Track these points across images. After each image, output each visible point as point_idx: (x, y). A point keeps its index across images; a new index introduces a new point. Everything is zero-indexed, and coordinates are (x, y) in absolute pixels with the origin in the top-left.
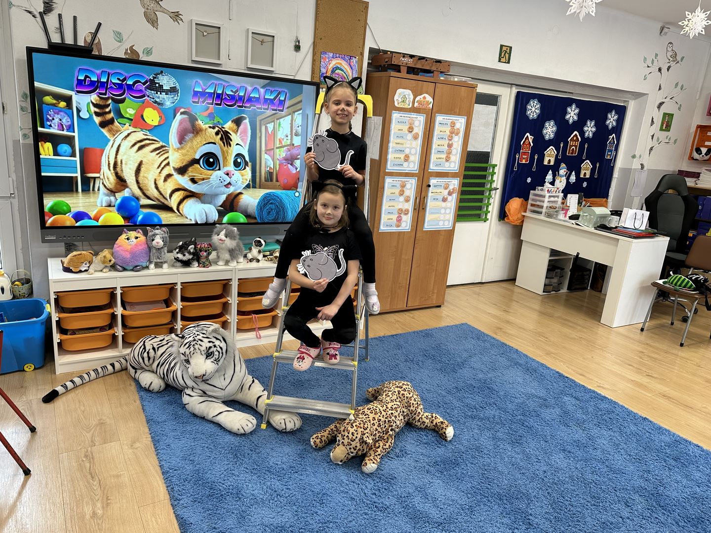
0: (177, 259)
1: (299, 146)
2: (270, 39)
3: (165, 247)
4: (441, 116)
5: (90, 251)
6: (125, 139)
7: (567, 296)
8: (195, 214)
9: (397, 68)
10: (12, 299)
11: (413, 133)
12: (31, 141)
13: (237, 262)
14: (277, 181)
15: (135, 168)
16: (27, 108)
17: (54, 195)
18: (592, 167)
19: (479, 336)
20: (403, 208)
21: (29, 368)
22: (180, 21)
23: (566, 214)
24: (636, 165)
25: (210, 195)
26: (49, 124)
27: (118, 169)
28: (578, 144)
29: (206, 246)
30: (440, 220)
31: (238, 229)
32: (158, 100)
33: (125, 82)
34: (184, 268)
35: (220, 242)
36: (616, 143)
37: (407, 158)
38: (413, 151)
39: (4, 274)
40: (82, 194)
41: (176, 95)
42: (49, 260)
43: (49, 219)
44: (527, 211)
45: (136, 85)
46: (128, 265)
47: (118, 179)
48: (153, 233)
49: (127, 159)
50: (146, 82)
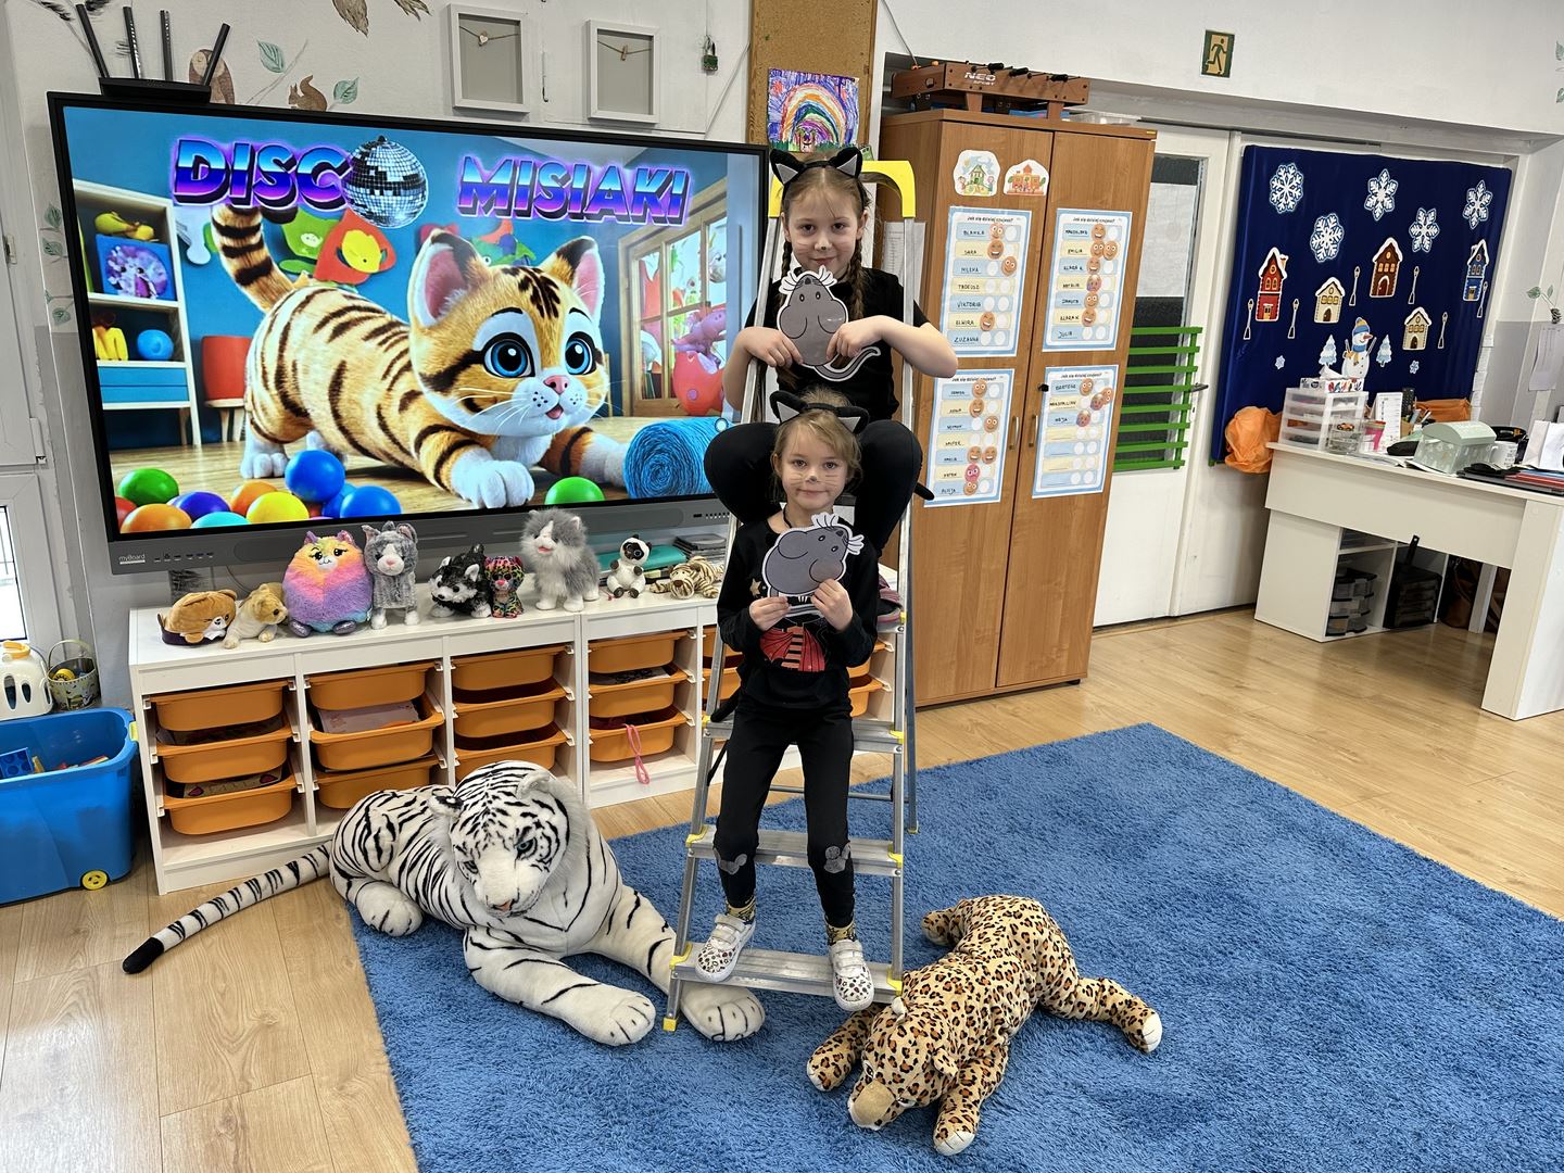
0: (439, 600)
1: (723, 305)
2: (644, 44)
3: (410, 571)
4: (1069, 212)
5: (227, 591)
6: (300, 311)
7: (1383, 641)
8: (479, 487)
9: (957, 99)
10: (50, 713)
11: (1002, 258)
12: (72, 326)
13: (585, 600)
14: (673, 395)
15: (327, 382)
16: (60, 247)
17: (137, 457)
18: (1430, 323)
19: (1189, 757)
20: (981, 446)
21: (94, 880)
22: (420, 12)
23: (1376, 442)
24: (1540, 313)
25: (512, 437)
26: (114, 282)
27: (288, 386)
28: (1395, 268)
29: (508, 564)
30: (1073, 472)
31: (583, 519)
32: (375, 210)
33: (294, 168)
35: (542, 552)
36: (1487, 261)
37: (988, 323)
38: (1003, 304)
39: (28, 653)
40: (204, 451)
41: (420, 196)
42: (133, 615)
43: (127, 515)
44: (1280, 438)
45: (319, 176)
46: (320, 620)
47: (288, 411)
48: (378, 539)
49: (308, 358)
50: (344, 167)
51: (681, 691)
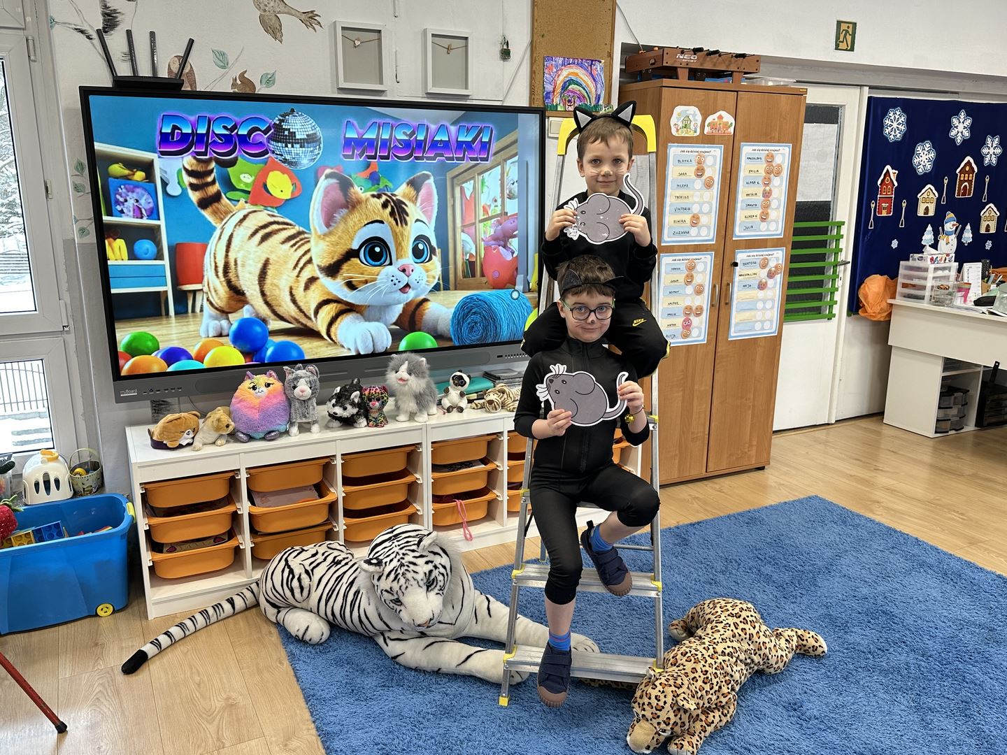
0: (334, 417)
1: (516, 214)
2: (462, 42)
3: (314, 397)
4: (749, 145)
5: (194, 412)
6: (239, 225)
7: (976, 436)
8: (356, 340)
9: (671, 72)
10: (71, 498)
11: (704, 177)
12: (92, 238)
13: (428, 415)
15: (258, 272)
16: (84, 187)
17: (133, 324)
18: (998, 214)
19: (845, 518)
20: (692, 305)
21: (105, 610)
22: (316, 26)
23: (965, 297)
25: (377, 306)
26: (120, 209)
27: (232, 275)
28: (972, 177)
29: (378, 391)
30: (756, 322)
32: (288, 157)
33: (236, 131)
34: (344, 429)
35: (401, 382)
37: (695, 221)
38: (706, 208)
39: (58, 457)
40: (176, 320)
41: (318, 147)
42: (128, 431)
43: (125, 364)
44: (897, 296)
45: (252, 136)
46: (256, 431)
47: (231, 292)
48: (294, 376)
49: (244, 257)
50: (269, 129)
51: (492, 476)
